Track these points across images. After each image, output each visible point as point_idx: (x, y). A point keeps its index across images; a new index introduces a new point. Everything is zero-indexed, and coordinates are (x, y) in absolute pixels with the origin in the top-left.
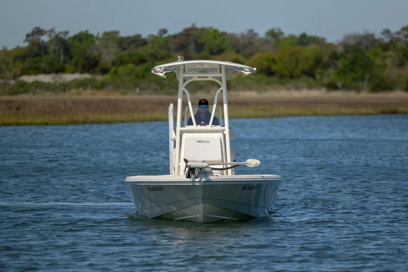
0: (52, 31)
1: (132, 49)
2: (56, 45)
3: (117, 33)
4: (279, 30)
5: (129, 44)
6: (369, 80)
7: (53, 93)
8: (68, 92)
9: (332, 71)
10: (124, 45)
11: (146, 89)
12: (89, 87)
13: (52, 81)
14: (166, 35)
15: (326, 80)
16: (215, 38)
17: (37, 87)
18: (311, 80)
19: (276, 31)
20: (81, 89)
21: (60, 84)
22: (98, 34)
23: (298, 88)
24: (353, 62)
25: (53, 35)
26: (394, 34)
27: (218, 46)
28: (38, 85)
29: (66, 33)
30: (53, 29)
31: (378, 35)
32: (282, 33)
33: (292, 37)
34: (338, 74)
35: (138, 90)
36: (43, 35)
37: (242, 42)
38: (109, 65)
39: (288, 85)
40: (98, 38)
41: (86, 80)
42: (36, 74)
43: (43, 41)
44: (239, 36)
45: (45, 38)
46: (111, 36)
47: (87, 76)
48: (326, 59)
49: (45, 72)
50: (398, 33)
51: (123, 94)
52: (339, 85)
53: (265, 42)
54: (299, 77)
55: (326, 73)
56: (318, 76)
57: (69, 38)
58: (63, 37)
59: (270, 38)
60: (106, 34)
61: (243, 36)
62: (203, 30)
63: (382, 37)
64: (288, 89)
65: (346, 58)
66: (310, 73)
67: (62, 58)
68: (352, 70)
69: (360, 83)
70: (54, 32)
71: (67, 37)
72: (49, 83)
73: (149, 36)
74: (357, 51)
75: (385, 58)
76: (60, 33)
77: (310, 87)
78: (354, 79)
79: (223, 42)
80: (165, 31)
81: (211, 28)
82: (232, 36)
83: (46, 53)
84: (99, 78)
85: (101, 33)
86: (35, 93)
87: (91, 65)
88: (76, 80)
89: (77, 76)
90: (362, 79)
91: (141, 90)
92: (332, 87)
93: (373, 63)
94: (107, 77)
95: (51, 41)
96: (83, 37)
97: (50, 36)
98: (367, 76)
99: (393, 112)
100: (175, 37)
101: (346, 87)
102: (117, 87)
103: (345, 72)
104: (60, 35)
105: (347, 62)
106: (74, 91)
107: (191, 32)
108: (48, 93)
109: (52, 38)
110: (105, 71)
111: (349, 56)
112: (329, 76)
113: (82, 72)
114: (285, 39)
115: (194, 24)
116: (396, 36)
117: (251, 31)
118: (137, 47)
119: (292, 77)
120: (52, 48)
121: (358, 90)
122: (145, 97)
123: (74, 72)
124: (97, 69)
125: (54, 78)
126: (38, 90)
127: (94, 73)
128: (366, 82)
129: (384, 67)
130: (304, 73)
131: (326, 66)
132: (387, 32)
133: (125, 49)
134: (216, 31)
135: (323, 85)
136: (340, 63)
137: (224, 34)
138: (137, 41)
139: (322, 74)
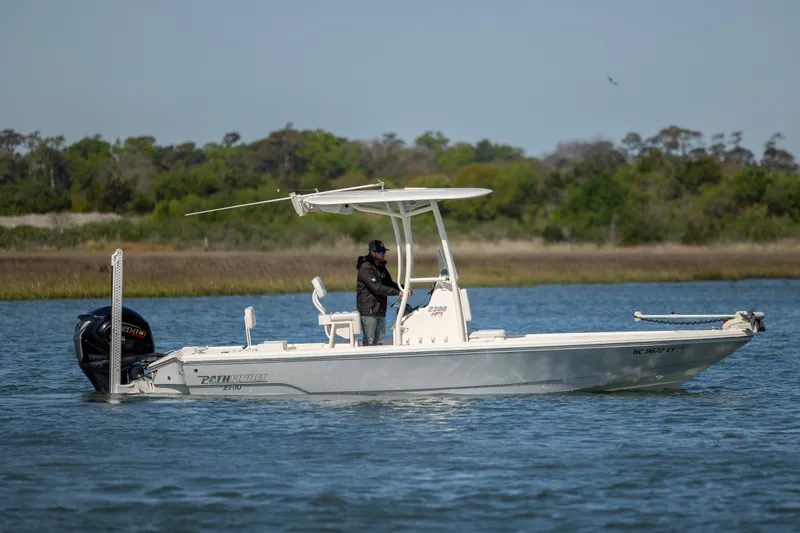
0: (34, 136)
1: (179, 171)
2: (41, 162)
3: (152, 140)
4: (439, 134)
5: (173, 161)
6: (619, 223)
7: (54, 248)
8: (81, 245)
9: (550, 208)
10: (163, 162)
11: (221, 239)
12: (118, 235)
13: (51, 226)
14: (238, 143)
15: (542, 224)
16: (327, 149)
17: (25, 237)
18: (515, 224)
19: (434, 136)
20: (103, 241)
21: (65, 230)
22: (118, 142)
23: (491, 238)
24: (591, 192)
25: (37, 143)
26: (648, 141)
27: (334, 163)
28: (26, 233)
29: (60, 139)
30: (37, 133)
31: (618, 144)
32: (446, 141)
33: (464, 148)
34: (564, 214)
35: (206, 241)
36: (18, 143)
37: (375, 156)
38: (153, 198)
39: (473, 233)
40: (117, 150)
41: (113, 222)
42: (20, 213)
43: (18, 155)
44: (370, 146)
45: (22, 150)
46: (140, 145)
47: (112, 217)
48: (540, 186)
49: (36, 210)
50: (655, 140)
51: (179, 248)
52: (566, 232)
53: (417, 156)
54: (493, 218)
55: (541, 212)
56: (526, 217)
57: (65, 150)
58: (55, 147)
59: (423, 148)
60: (130, 141)
61: (377, 145)
62: (305, 134)
63: (625, 146)
64: (475, 239)
65: (577, 185)
66: (512, 212)
67: (53, 185)
68: (588, 206)
69: (603, 229)
70: (39, 139)
71: (61, 148)
72: (46, 230)
73: (208, 145)
74: (597, 172)
75: (645, 184)
76: (47, 140)
77: (513, 236)
78: (592, 222)
79: (343, 156)
80: (236, 137)
81: (319, 131)
82: (357, 146)
83: (23, 176)
84: (135, 220)
85: (123, 139)
86: (21, 247)
87: (118, 198)
88: (92, 225)
89: (94, 217)
90: (607, 223)
91: (210, 241)
92: (553, 235)
93: (626, 192)
94: (149, 219)
95: (32, 154)
96: (90, 148)
97: (31, 145)
98: (616, 217)
99: (716, 278)
100: (256, 147)
101: (578, 237)
102: (166, 238)
103: (575, 210)
104: (49, 145)
105: (578, 192)
106: (91, 243)
107: (284, 138)
108: (46, 247)
109: (34, 149)
110: (143, 208)
111: (581, 181)
112: (546, 215)
113: (102, 210)
114: (452, 150)
115: (289, 125)
116: (650, 145)
117: (391, 136)
118: (187, 165)
119: (480, 218)
120: (35, 166)
121: (600, 241)
122: (222, 254)
123: (87, 210)
124: (130, 205)
125: (55, 221)
126: (26, 242)
127: (123, 211)
128: (613, 226)
129: (644, 201)
130: (503, 211)
131: (541, 199)
132: (634, 138)
133: (166, 168)
134: (328, 136)
135: (536, 233)
136: (567, 195)
137: (341, 142)
138: (188, 155)
139: (534, 213)
